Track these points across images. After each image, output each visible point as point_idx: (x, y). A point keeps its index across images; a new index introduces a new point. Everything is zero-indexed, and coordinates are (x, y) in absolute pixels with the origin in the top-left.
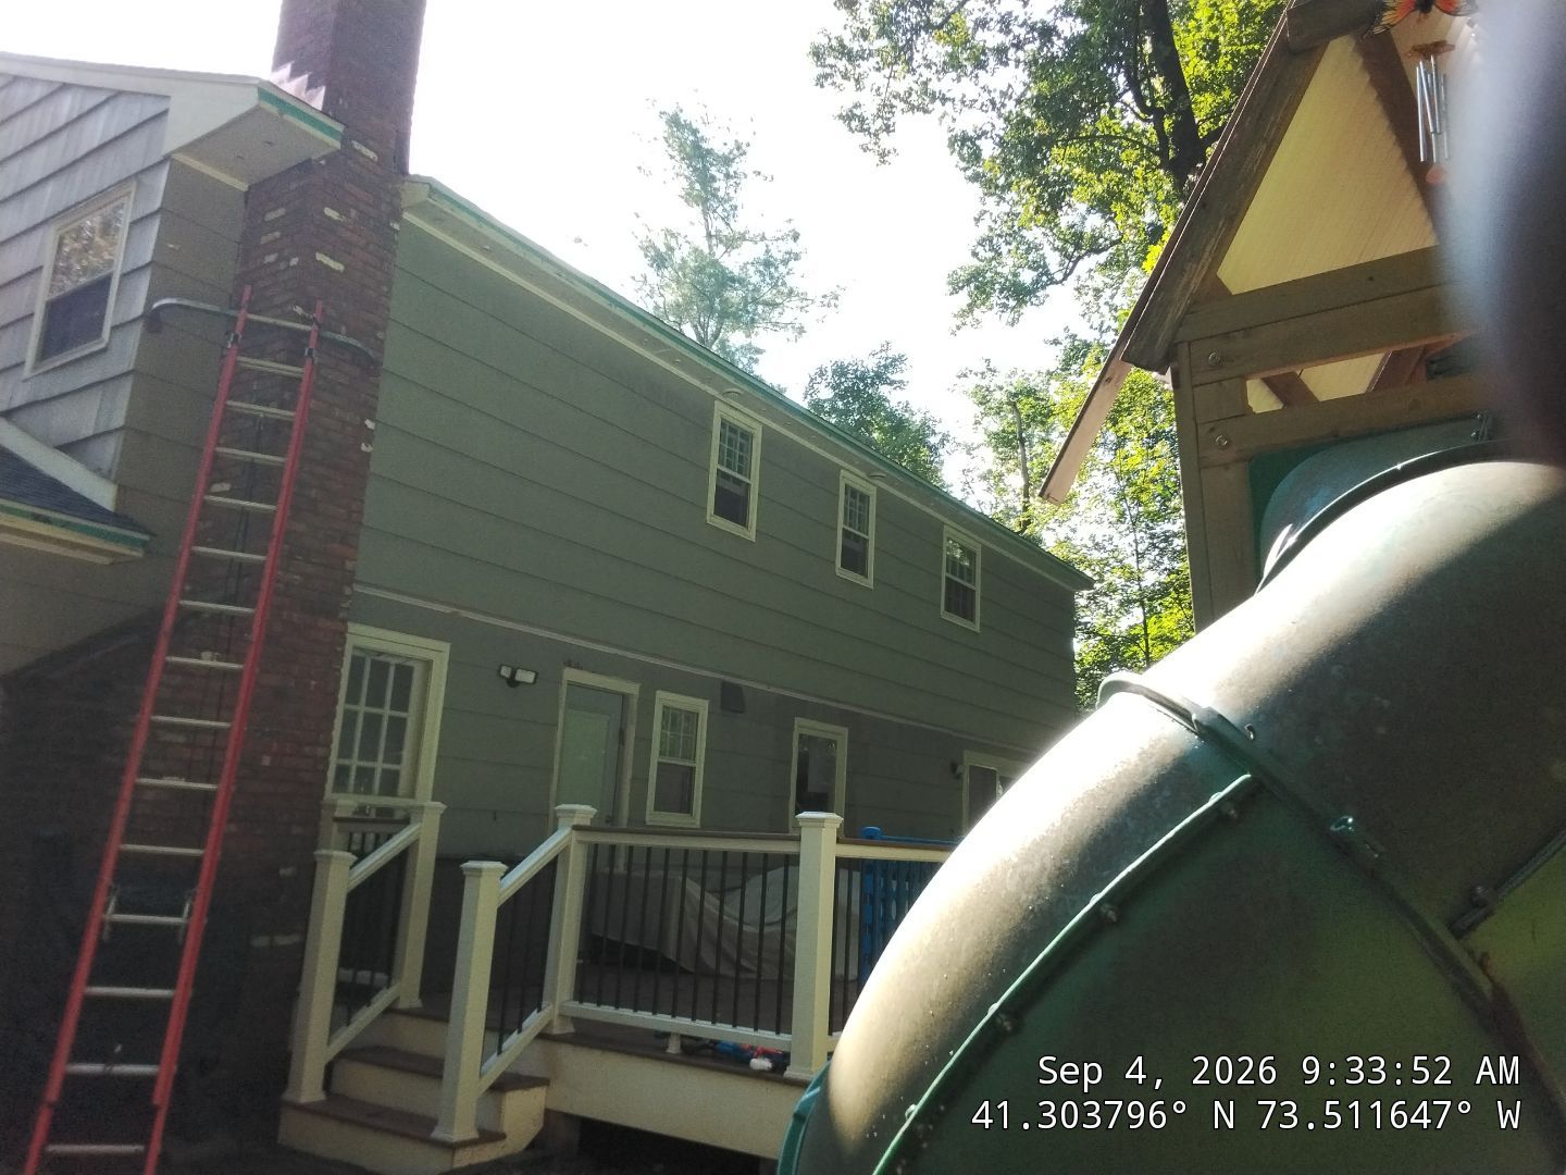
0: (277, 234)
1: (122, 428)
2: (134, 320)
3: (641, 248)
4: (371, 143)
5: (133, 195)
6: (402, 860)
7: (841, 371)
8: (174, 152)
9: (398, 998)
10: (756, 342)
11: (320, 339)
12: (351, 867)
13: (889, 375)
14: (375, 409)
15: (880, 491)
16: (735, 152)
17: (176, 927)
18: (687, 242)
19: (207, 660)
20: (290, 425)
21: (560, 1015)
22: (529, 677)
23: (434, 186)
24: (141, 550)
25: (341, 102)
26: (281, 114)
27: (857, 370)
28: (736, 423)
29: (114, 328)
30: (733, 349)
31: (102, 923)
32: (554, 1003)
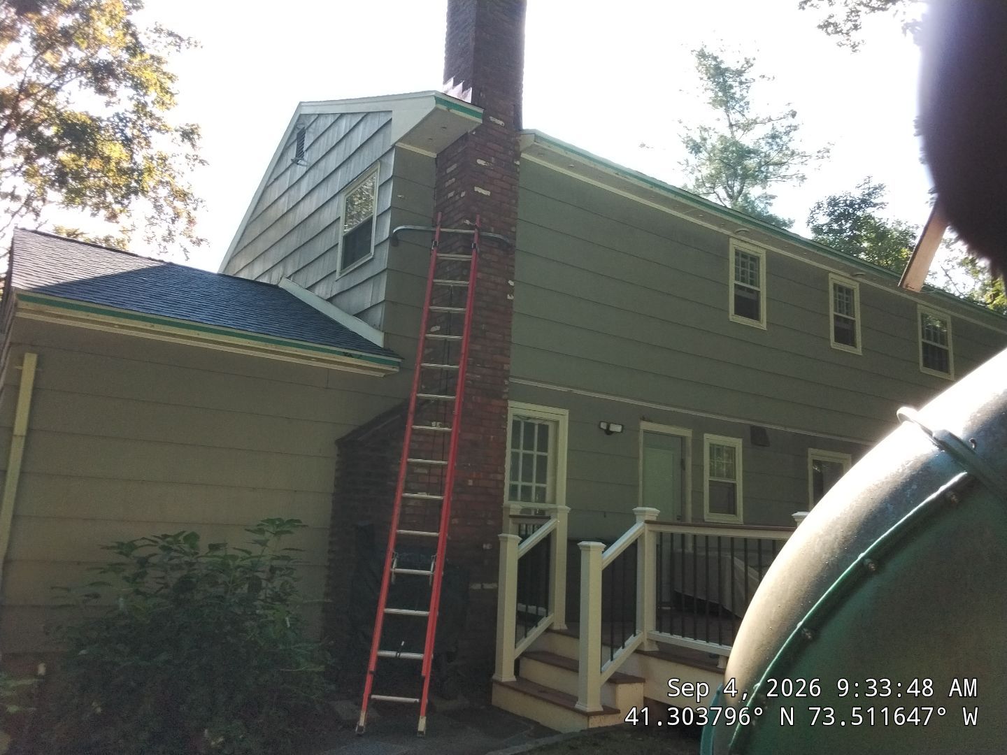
0: (454, 179)
1: (384, 301)
2: (385, 241)
3: (684, 142)
4: (500, 115)
5: (379, 171)
6: (547, 541)
7: (834, 202)
8: (396, 143)
9: (552, 624)
10: (769, 191)
11: (480, 236)
12: (519, 544)
13: (872, 200)
14: (513, 273)
15: (861, 284)
16: (746, 66)
17: (428, 576)
18: (715, 132)
19: (435, 427)
20: (466, 289)
21: (648, 639)
22: (618, 428)
23: (537, 133)
24: (398, 367)
25: (481, 95)
26: (449, 110)
27: (846, 200)
28: (746, 251)
29: (376, 247)
30: (753, 199)
31: (391, 573)
32: (643, 631)
